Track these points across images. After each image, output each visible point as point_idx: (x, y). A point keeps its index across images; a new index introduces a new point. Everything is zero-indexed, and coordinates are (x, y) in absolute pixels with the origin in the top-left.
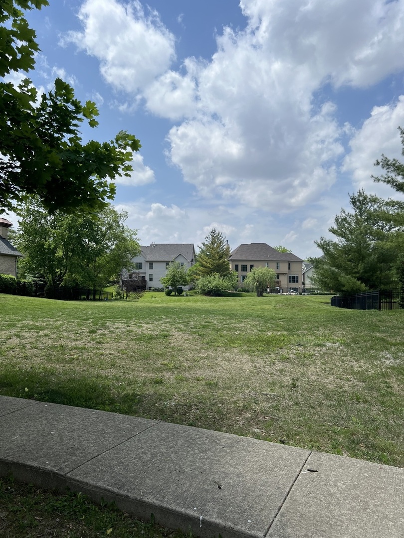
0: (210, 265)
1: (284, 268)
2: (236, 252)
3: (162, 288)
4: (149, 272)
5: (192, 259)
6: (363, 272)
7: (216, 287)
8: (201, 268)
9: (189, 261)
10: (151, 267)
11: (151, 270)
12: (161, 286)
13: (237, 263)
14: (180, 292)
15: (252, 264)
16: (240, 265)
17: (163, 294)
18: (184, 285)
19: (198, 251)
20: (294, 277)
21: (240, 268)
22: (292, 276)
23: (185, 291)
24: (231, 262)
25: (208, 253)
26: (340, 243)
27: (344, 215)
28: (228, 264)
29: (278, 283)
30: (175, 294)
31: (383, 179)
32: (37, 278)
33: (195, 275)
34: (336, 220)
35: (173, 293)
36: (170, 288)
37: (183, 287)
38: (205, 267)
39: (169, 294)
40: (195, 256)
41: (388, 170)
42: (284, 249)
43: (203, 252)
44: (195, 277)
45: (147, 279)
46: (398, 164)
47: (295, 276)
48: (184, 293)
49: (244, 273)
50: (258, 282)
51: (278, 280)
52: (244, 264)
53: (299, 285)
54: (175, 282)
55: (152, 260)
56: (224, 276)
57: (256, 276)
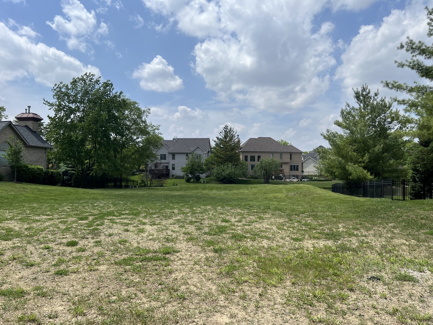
0: (223, 156)
1: (286, 158)
2: (245, 144)
3: (183, 176)
4: (172, 162)
5: (209, 151)
6: (368, 162)
7: (229, 175)
8: (216, 158)
9: (205, 152)
10: (173, 158)
11: (173, 161)
12: (182, 174)
13: (246, 154)
14: (198, 180)
15: (259, 155)
16: (249, 156)
17: (184, 180)
18: (202, 173)
19: (213, 144)
20: (294, 166)
21: (249, 158)
22: (293, 165)
23: (203, 178)
24: (241, 153)
25: (222, 146)
26: (345, 135)
27: (348, 109)
28: (239, 155)
29: (281, 171)
30: (194, 181)
31: (407, 64)
32: (70, 167)
33: (211, 165)
34: (341, 112)
35: (192, 180)
36: (190, 176)
37: (201, 175)
38: (220, 158)
39: (188, 181)
40: (211, 148)
41: (412, 54)
42: (285, 142)
43: (217, 145)
44: (211, 167)
45: (170, 168)
46: (424, 47)
47: (296, 165)
48: (202, 180)
49: (253, 163)
50: (265, 170)
51: (281, 168)
52: (253, 155)
53: (298, 173)
54: (193, 170)
55: (175, 152)
56: (236, 166)
57: (263, 165)
